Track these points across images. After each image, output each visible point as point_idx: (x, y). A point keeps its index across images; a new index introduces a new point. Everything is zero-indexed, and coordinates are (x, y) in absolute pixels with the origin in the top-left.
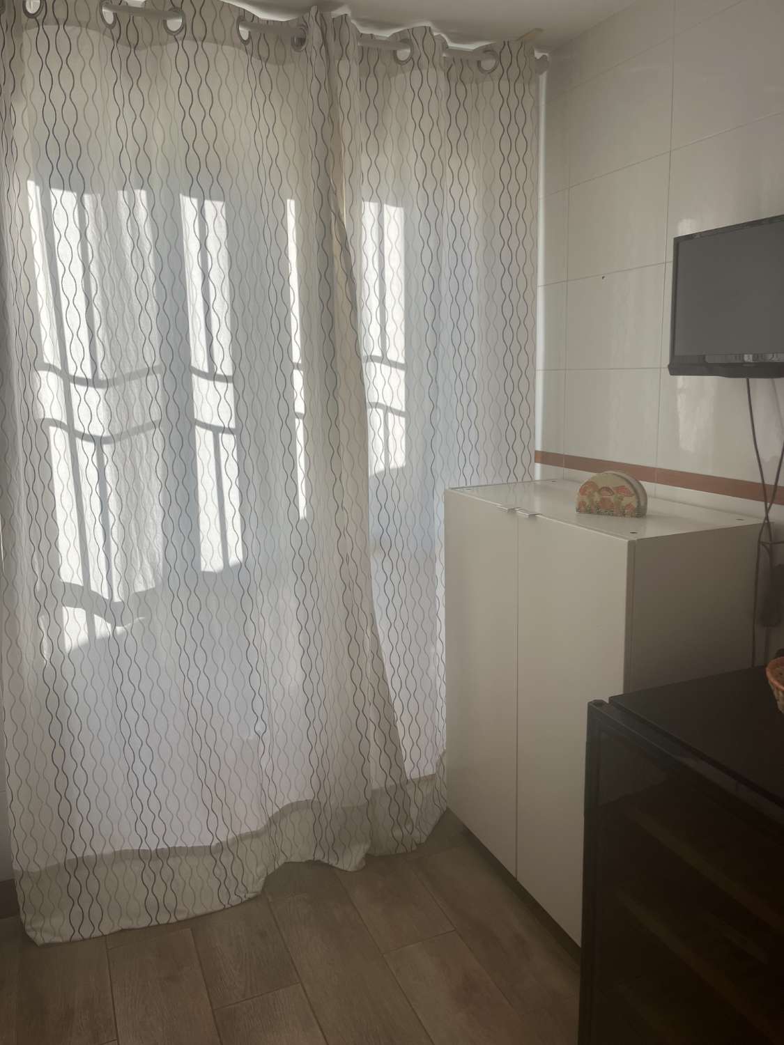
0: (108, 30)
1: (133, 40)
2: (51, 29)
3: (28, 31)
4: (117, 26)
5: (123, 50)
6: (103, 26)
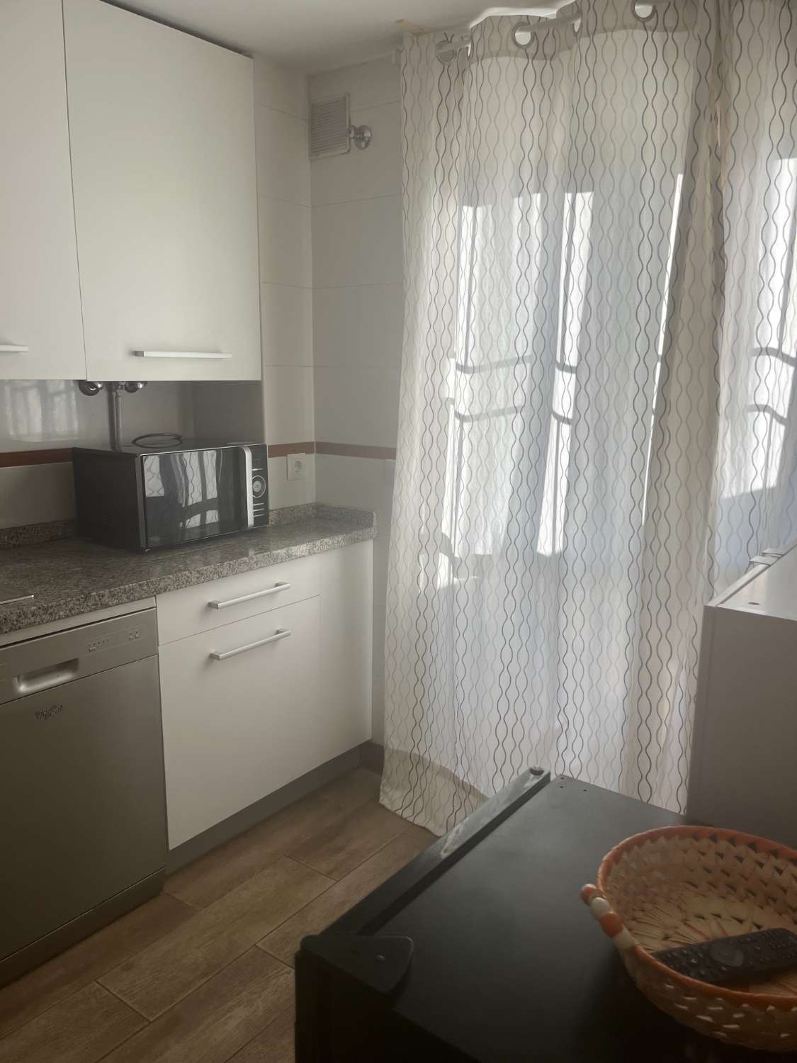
0: (523, 51)
1: (550, 52)
4: (533, 46)
5: (539, 63)
6: (514, 48)
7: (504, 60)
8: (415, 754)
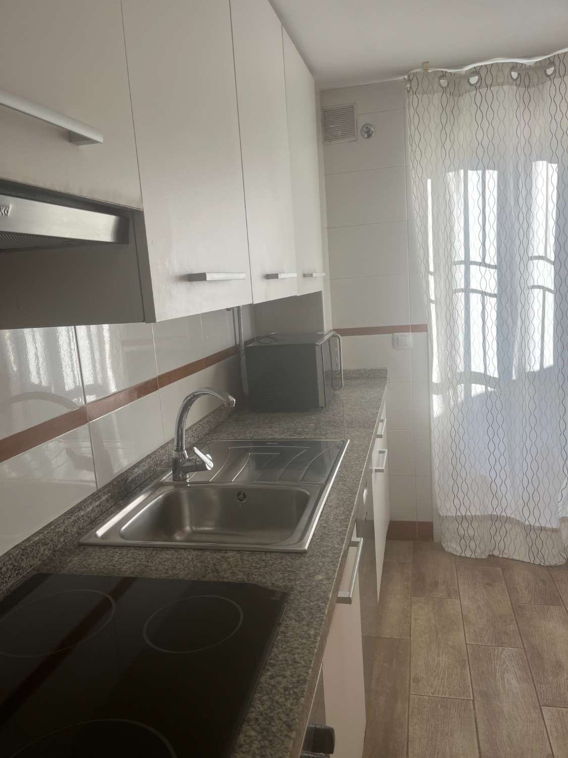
0: (514, 82)
1: (527, 84)
2: (483, 90)
3: (470, 93)
4: (519, 79)
5: (522, 90)
6: (511, 81)
7: (506, 87)
8: (459, 516)
